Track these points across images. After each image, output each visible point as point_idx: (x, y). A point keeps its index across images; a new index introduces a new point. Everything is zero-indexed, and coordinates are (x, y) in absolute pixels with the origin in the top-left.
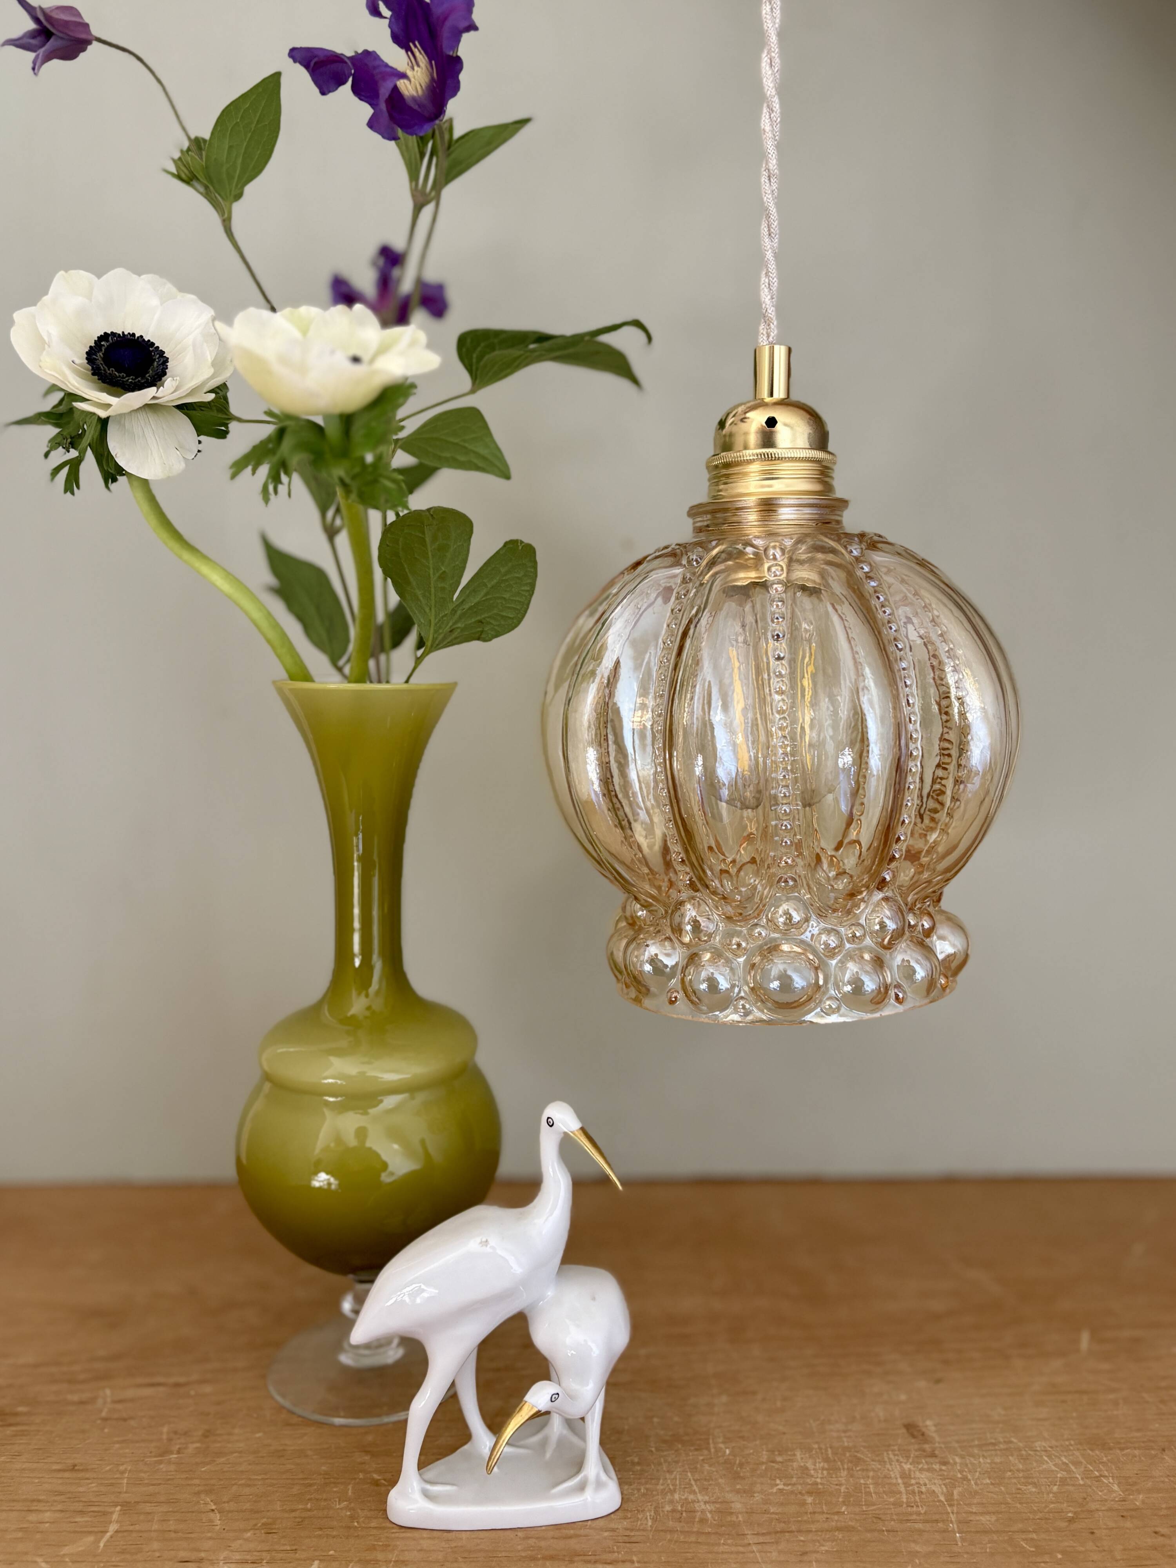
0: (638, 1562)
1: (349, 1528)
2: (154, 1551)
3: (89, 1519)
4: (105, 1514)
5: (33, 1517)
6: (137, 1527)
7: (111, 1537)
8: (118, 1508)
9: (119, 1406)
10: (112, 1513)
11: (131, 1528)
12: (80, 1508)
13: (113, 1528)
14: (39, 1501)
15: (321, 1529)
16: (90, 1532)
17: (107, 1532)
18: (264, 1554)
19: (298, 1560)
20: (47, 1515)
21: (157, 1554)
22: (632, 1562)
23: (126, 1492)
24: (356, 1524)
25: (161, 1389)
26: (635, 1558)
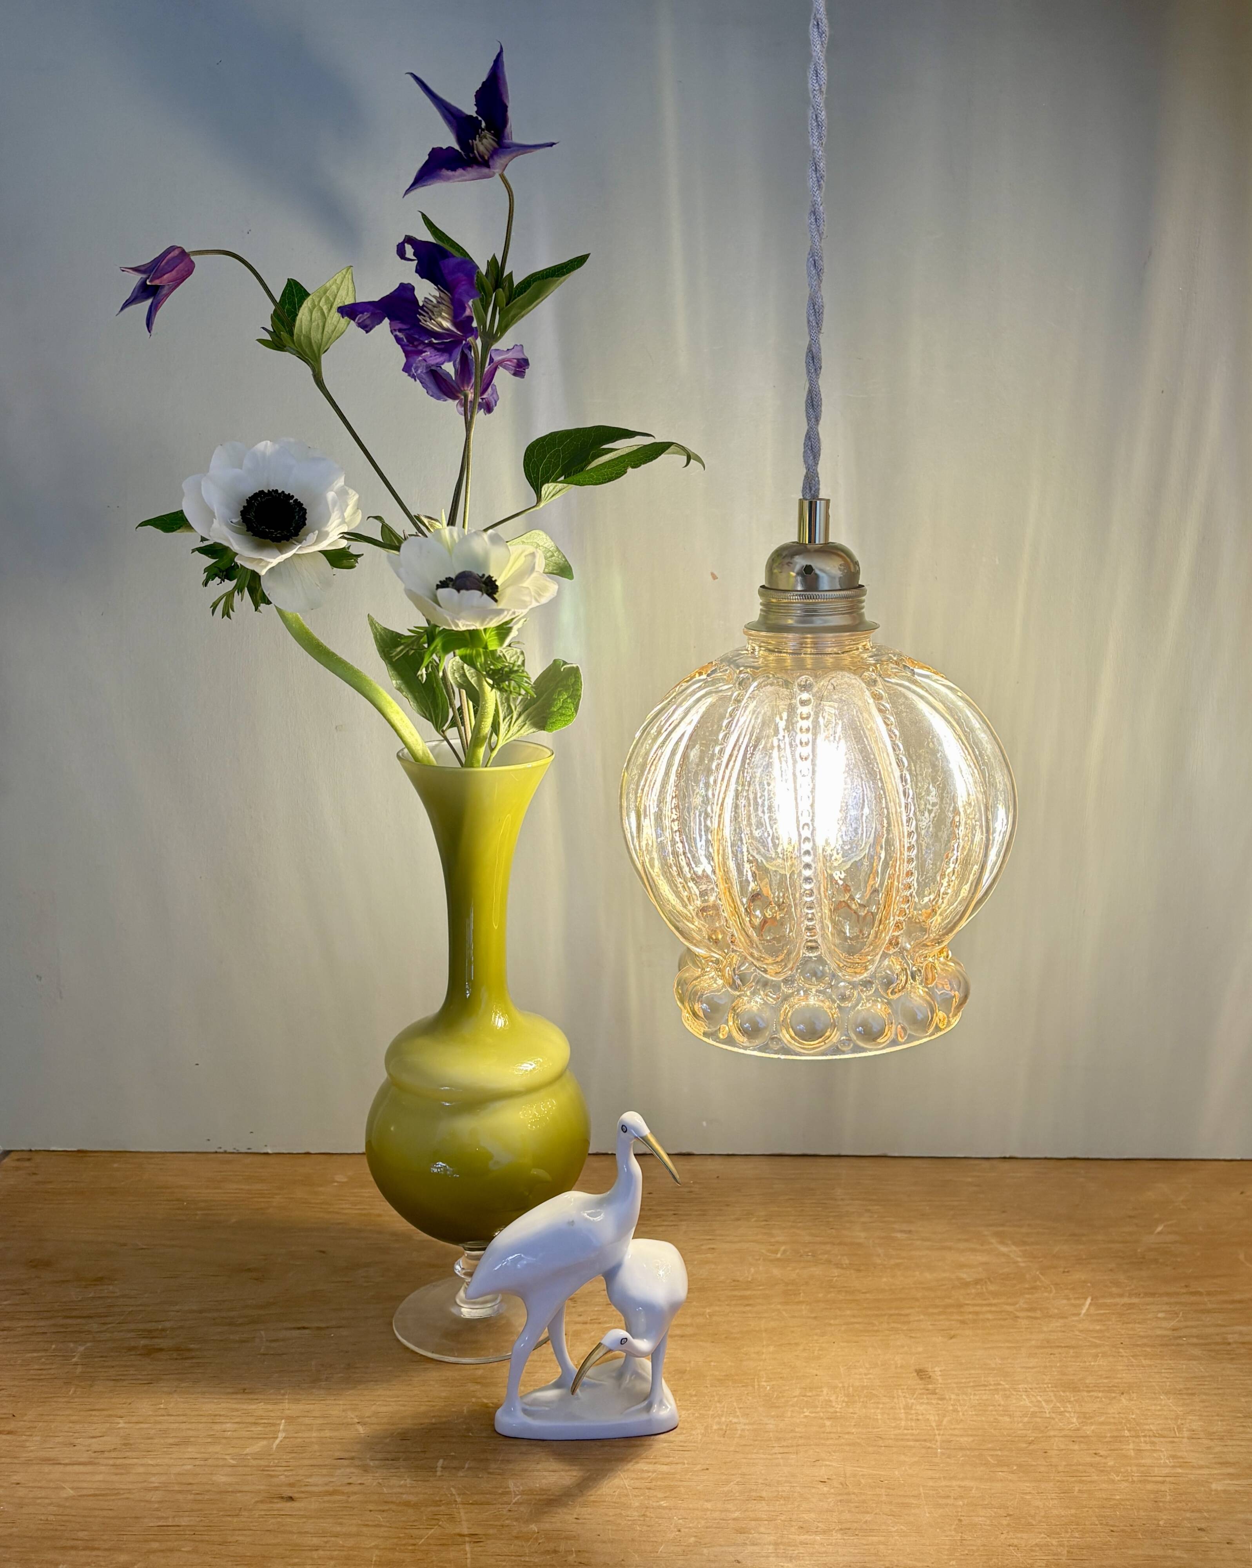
0: (688, 1464)
1: (465, 1436)
2: (315, 1452)
3: (262, 1429)
4: (273, 1425)
5: (217, 1427)
6: (300, 1435)
7: (281, 1441)
8: (283, 1421)
9: (274, 1345)
10: (279, 1424)
11: (296, 1435)
12: (253, 1421)
13: (281, 1435)
14: (220, 1416)
15: (443, 1437)
16: (264, 1438)
17: (277, 1438)
18: (401, 1454)
19: (426, 1458)
20: (228, 1426)
21: (318, 1454)
22: (684, 1464)
23: (288, 1409)
24: (471, 1434)
25: (307, 1331)
26: (686, 1462)
